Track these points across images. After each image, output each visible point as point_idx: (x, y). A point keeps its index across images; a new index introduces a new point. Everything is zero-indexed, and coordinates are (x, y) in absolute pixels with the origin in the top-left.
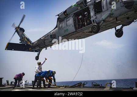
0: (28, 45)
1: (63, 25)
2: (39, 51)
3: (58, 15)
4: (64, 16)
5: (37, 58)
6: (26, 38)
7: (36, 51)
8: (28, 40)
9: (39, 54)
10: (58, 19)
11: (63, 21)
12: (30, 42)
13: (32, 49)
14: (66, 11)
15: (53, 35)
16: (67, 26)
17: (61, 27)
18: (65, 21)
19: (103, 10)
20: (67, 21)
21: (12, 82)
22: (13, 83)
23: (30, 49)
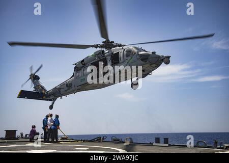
0: (42, 93)
1: (80, 74)
2: (54, 100)
3: (75, 64)
4: (81, 65)
5: (51, 107)
6: (41, 86)
7: (50, 100)
8: (43, 88)
9: (53, 103)
10: (75, 68)
11: (80, 70)
12: (45, 90)
13: (46, 97)
14: (83, 61)
15: (69, 84)
16: (84, 75)
17: (78, 76)
18: (82, 70)
19: (120, 62)
20: (84, 70)
21: (26, 135)
22: (28, 136)
23: (44, 97)
